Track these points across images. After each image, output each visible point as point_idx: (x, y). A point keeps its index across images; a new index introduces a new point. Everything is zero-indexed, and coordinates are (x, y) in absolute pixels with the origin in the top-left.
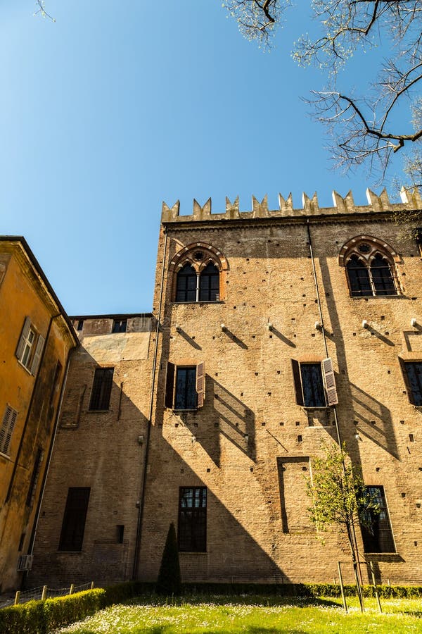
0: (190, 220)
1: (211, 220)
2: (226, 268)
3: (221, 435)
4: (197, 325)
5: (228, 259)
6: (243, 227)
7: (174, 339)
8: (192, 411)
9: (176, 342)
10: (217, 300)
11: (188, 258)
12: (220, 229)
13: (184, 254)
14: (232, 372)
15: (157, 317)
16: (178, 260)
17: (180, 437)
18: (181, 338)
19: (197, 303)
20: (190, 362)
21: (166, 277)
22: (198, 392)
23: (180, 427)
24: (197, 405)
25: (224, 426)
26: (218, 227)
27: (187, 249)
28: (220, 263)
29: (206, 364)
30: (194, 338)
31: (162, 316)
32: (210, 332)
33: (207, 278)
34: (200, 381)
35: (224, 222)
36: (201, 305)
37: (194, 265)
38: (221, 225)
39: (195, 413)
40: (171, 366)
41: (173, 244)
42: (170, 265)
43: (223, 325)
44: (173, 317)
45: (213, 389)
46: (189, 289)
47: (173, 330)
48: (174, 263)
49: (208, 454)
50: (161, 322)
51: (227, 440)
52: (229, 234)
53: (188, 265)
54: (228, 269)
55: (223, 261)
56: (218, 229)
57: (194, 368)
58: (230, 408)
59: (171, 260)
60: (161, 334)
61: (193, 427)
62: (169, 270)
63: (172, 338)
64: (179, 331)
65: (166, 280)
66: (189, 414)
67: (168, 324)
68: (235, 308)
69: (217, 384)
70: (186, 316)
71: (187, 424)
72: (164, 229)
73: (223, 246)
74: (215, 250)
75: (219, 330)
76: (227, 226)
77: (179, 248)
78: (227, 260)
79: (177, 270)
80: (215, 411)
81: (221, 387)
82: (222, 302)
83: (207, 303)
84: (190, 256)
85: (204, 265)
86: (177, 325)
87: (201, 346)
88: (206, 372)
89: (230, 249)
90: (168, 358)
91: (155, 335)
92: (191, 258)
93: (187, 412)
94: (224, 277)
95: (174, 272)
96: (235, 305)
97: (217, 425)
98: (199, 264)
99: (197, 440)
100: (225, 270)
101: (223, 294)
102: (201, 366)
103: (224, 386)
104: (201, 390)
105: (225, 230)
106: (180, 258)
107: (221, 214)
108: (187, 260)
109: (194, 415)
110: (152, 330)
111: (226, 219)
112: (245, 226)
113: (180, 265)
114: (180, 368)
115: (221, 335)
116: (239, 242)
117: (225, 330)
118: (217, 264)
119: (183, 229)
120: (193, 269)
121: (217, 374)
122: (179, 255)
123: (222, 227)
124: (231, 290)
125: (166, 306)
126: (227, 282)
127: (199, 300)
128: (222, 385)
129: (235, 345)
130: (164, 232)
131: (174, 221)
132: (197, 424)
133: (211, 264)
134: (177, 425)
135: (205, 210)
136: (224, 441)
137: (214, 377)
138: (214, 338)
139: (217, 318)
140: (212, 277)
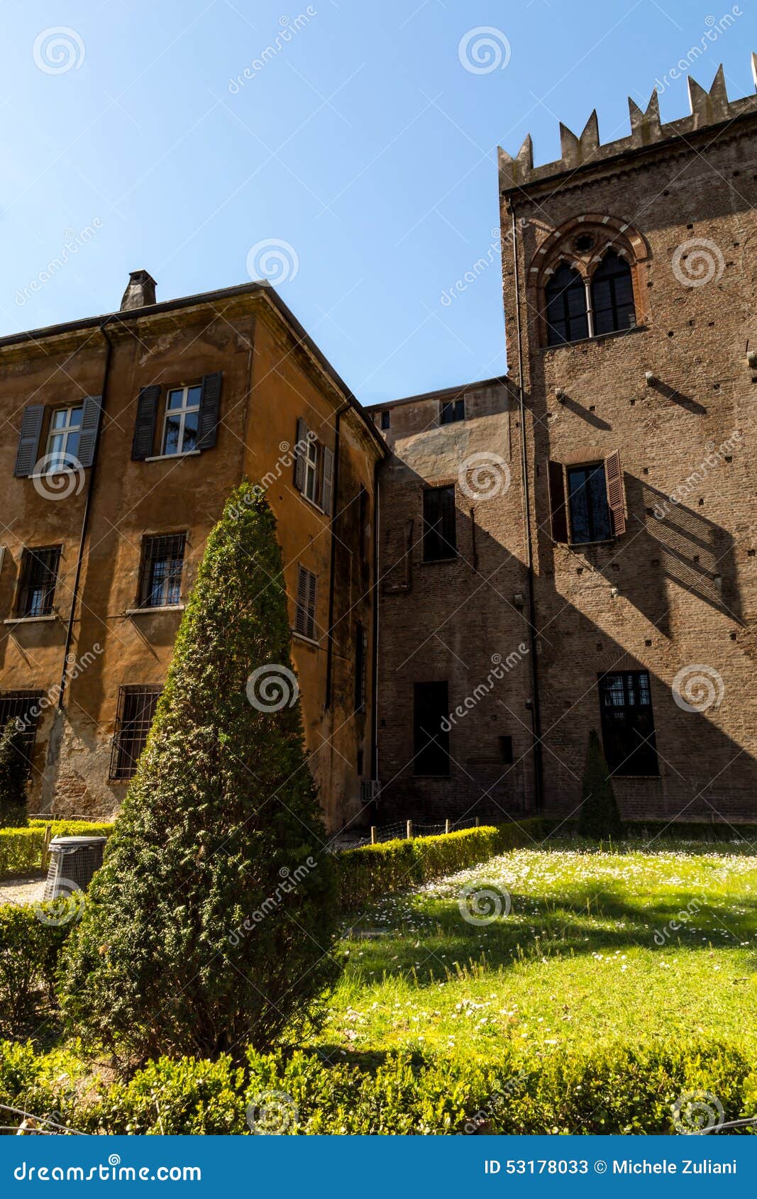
0: (557, 172)
1: (601, 159)
2: (644, 254)
3: (668, 581)
4: (596, 383)
5: (647, 236)
6: (672, 158)
7: (555, 416)
8: (605, 544)
9: (559, 421)
10: (633, 326)
11: (562, 253)
12: (624, 173)
13: (553, 245)
14: (676, 463)
15: (518, 382)
16: (543, 261)
17: (589, 591)
18: (568, 413)
19: (592, 340)
20: (591, 456)
21: (524, 300)
22: (613, 509)
23: (586, 574)
24: (614, 531)
25: (672, 565)
26: (617, 171)
27: (558, 234)
28: (630, 249)
29: (623, 455)
30: (592, 408)
31: (527, 378)
32: (623, 392)
33: (605, 286)
34: (615, 488)
35: (629, 156)
36: (600, 342)
37: (576, 264)
38: (623, 164)
39: (611, 546)
40: (555, 467)
41: (528, 234)
42: (528, 275)
43: (648, 374)
44: (547, 375)
45: (641, 500)
46: (571, 314)
47: (551, 401)
48: (535, 270)
49: (646, 614)
50: (526, 389)
51: (679, 589)
52: (643, 180)
53: (564, 266)
54: (650, 256)
55: (637, 242)
56: (618, 177)
57: (599, 464)
58: (679, 530)
59: (529, 266)
60: (529, 412)
61: (611, 571)
62: (528, 287)
63: (550, 415)
64: (564, 400)
65: (524, 307)
66: (599, 550)
67: (539, 389)
68: (671, 334)
69: (649, 488)
70: (573, 371)
71: (598, 567)
72: (507, 205)
73: (633, 208)
74: (616, 223)
75: (641, 385)
76: (637, 165)
77: (541, 236)
78: (644, 239)
79: (544, 282)
80: (650, 539)
81: (658, 493)
82: (643, 328)
83: (612, 337)
84: (567, 248)
85: (597, 259)
86: (557, 390)
87: (609, 422)
88: (625, 468)
89: (649, 212)
90: (548, 454)
91: (517, 416)
92: (568, 251)
93: (596, 545)
94: (641, 274)
95: (538, 288)
96: (670, 329)
97: (656, 563)
98: (586, 259)
99: (620, 593)
100: (642, 261)
101: (643, 313)
102: (614, 459)
103: (663, 491)
104: (618, 503)
105: (634, 175)
106: (546, 257)
107: (621, 141)
108: (562, 257)
109: (610, 549)
110: (511, 407)
111: (634, 147)
112: (676, 154)
113: (549, 271)
114: (573, 469)
115: (647, 393)
116: (666, 194)
117: (653, 383)
118: (623, 252)
119: (544, 194)
120: (576, 272)
121: (646, 471)
122: (543, 251)
123: (628, 168)
124: (660, 299)
125: (531, 357)
126: (650, 285)
127: (595, 333)
128: (656, 487)
129: (677, 409)
130: (509, 211)
131: (526, 181)
132: (617, 565)
133: (611, 253)
134: (579, 571)
135: (586, 141)
136: (673, 590)
137: (642, 477)
138: (633, 402)
139: (636, 362)
140: (616, 280)
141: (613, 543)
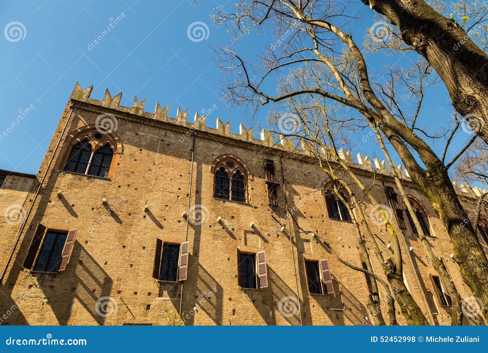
0: (99, 105)
1: (118, 110)
2: (120, 152)
3: (76, 300)
4: (80, 195)
5: (124, 145)
6: (143, 124)
7: (53, 203)
8: (51, 274)
9: (54, 206)
10: (105, 177)
11: (87, 135)
12: (124, 119)
13: (84, 130)
14: (101, 242)
15: (40, 180)
16: (78, 135)
17: (31, 299)
18: (60, 203)
19: (85, 176)
20: (63, 228)
21: (61, 145)
22: (63, 257)
23: (33, 289)
24: (59, 268)
25: (81, 291)
26: (122, 117)
27: (88, 127)
28: (116, 147)
29: (79, 232)
30: (73, 205)
31: (46, 180)
32: (90, 203)
33: (101, 156)
34: (69, 246)
35: (128, 115)
36: (89, 178)
37: (92, 143)
38: (125, 116)
39: (54, 276)
40: (42, 228)
41: (76, 120)
42: (68, 137)
43: (104, 200)
44: (57, 183)
45: (79, 256)
46: (80, 161)
47: (54, 195)
48: (72, 136)
49: (57, 317)
50: (43, 185)
51: (80, 305)
52: (130, 125)
53: (86, 141)
54: (122, 153)
55: (119, 146)
56: (122, 119)
57: (65, 233)
58: (91, 274)
59: (70, 133)
60: (40, 197)
61: (48, 289)
62: (65, 141)
63: (50, 202)
64: (60, 197)
65: (60, 149)
66: (47, 277)
67: (50, 187)
68: (120, 187)
69: (85, 251)
70: (70, 185)
71: (42, 286)
72: (71, 105)
73: (123, 133)
74: (114, 135)
75: (100, 203)
76: (130, 119)
77: (81, 124)
78: (123, 146)
79: (74, 143)
80: (75, 276)
81: (88, 254)
82: (109, 180)
83: (95, 178)
84: (90, 134)
85: (101, 144)
86: (59, 191)
87: (78, 214)
88: (77, 238)
89: (128, 137)
90: (41, 220)
91: (33, 196)
92: (90, 136)
93: (45, 274)
94: (116, 159)
95: (70, 144)
96: (120, 185)
97: (74, 289)
98: (97, 143)
99: (48, 303)
100: (119, 154)
101: (112, 173)
102: (73, 232)
103: (91, 254)
104: (67, 255)
105: (127, 122)
106: (79, 133)
107: (127, 108)
108: (86, 137)
109: (53, 278)
110: (31, 191)
111: (131, 113)
112: (145, 123)
113: (78, 140)
114: (50, 231)
115: (101, 207)
116: (137, 134)
117: (105, 204)
118: (113, 147)
119: (90, 109)
120: (90, 146)
121: (87, 242)
122: (79, 131)
123: (126, 118)
124: (120, 171)
125: (53, 171)
126: (118, 164)
127: (88, 173)
128: (88, 251)
129: (111, 219)
130: (71, 107)
131: (84, 101)
132: (53, 287)
133: (108, 145)
134: (30, 286)
135: (114, 100)
136: (76, 305)
137: (84, 245)
138: (93, 209)
139: (101, 193)
140: (106, 156)
141: (56, 273)
